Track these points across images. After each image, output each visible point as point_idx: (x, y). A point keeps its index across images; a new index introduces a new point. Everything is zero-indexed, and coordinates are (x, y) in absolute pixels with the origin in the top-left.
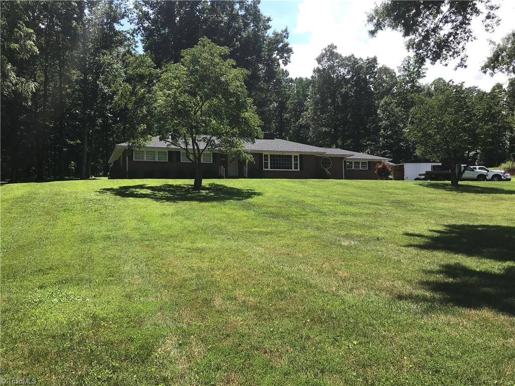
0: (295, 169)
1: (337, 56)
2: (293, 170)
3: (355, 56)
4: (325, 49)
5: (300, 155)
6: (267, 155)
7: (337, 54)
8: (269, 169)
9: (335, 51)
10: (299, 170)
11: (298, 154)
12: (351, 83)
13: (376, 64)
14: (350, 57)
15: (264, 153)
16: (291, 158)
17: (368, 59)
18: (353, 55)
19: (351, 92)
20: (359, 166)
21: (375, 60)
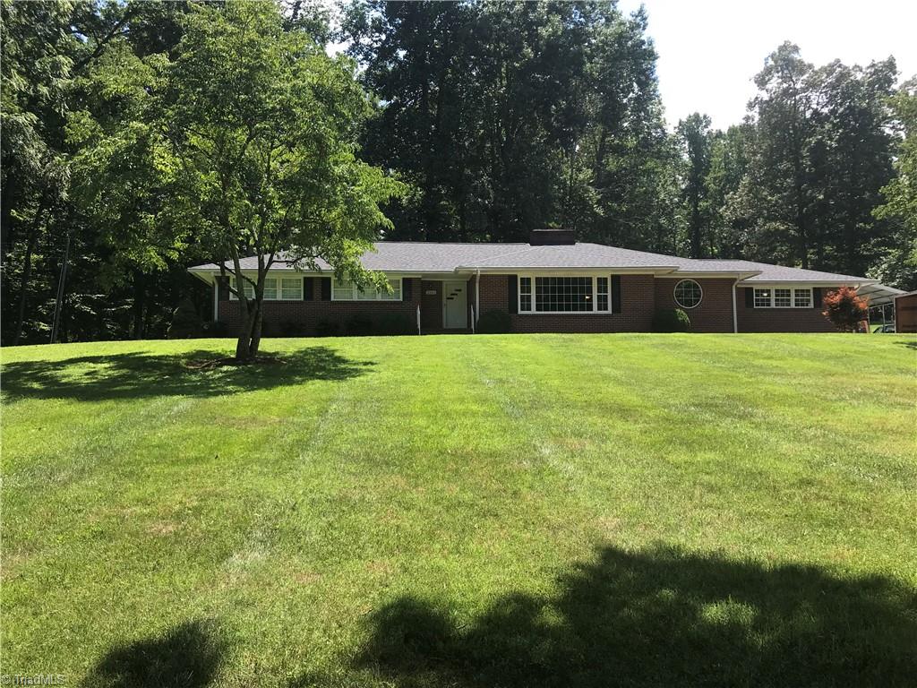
0: (599, 309)
1: (800, 68)
2: (595, 311)
3: (844, 62)
4: (773, 56)
5: (612, 276)
6: (529, 279)
7: (801, 62)
8: (534, 311)
9: (796, 56)
10: (609, 311)
11: (608, 275)
12: (832, 122)
13: (895, 73)
14: (831, 66)
15: (520, 276)
16: (591, 283)
17: (873, 66)
18: (838, 61)
19: (831, 139)
20: (789, 300)
21: (891, 65)
